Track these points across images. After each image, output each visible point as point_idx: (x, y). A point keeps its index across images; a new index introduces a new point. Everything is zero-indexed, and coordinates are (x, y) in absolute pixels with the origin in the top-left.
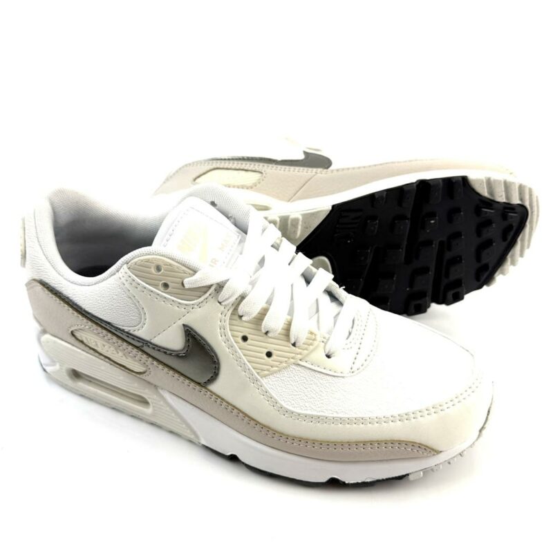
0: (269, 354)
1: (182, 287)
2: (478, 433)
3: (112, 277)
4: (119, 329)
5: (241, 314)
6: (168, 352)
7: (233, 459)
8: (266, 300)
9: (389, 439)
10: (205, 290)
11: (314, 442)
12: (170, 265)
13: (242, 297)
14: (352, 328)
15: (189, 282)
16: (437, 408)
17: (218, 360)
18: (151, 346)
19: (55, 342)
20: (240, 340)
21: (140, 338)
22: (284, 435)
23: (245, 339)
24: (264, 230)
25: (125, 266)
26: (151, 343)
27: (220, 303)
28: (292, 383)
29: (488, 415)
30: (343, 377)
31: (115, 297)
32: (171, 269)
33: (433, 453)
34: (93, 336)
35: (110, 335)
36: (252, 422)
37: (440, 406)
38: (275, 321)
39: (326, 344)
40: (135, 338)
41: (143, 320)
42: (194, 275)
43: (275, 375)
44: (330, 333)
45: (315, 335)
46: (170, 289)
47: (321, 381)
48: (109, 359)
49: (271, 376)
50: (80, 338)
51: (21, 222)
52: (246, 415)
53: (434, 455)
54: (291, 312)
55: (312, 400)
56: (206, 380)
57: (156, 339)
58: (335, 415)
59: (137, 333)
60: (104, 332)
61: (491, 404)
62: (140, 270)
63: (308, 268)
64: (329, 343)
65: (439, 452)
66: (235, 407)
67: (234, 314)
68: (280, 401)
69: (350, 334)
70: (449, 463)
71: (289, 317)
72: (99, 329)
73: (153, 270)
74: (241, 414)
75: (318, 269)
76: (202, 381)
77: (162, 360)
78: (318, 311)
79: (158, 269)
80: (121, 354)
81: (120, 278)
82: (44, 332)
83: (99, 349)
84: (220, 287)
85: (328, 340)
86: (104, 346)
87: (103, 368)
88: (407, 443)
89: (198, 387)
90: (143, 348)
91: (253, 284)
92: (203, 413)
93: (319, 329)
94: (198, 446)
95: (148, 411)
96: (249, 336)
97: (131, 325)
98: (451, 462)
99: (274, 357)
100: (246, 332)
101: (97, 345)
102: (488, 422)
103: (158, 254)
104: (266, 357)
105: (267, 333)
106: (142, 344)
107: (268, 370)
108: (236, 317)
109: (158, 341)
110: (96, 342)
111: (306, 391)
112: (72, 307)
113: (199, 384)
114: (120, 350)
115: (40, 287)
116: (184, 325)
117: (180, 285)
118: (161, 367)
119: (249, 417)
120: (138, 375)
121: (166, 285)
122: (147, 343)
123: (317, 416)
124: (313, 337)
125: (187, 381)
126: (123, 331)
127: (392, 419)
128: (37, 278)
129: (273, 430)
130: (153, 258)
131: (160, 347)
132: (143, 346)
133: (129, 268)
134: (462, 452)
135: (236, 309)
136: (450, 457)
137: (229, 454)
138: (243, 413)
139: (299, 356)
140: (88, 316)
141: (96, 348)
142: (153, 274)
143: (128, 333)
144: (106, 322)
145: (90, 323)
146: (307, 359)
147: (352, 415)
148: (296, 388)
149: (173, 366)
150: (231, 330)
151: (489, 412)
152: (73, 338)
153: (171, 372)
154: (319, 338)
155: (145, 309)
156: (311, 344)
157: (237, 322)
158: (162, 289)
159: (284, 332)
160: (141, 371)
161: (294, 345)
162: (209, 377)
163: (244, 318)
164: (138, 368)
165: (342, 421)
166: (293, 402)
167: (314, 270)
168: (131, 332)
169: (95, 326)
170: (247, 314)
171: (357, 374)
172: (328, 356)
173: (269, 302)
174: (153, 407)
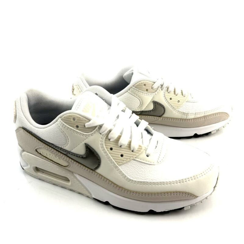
0: (122, 156)
1: (84, 127)
2: (213, 189)
3: (54, 124)
4: (57, 147)
5: (109, 138)
6: (78, 156)
7: (107, 203)
8: (120, 133)
9: (175, 191)
10: (94, 128)
11: (142, 193)
12: (79, 118)
13: (110, 131)
14: (157, 144)
15: (87, 125)
16: (195, 177)
17: (100, 158)
18: (71, 153)
19: (28, 155)
20: (109, 149)
21: (66, 150)
22: (129, 191)
23: (111, 149)
24: (118, 104)
25: (60, 119)
26: (71, 152)
27: (101, 134)
28: (132, 168)
29: (217, 180)
30: (154, 165)
31: (55, 132)
32: (79, 119)
33: (194, 197)
34: (46, 151)
35: (53, 149)
36: (115, 186)
37: (197, 176)
38: (124, 141)
39: (146, 151)
40: (64, 150)
41: (67, 142)
42: (89, 122)
43: (125, 165)
44: (148, 146)
45: (142, 147)
46: (79, 128)
47: (145, 167)
48: (52, 161)
49: (123, 165)
50: (39, 152)
51: (14, 103)
52: (112, 182)
53: (195, 198)
54: (131, 137)
55: (141, 175)
56: (95, 168)
57: (73, 150)
58: (151, 181)
59: (65, 148)
60: (51, 148)
61: (218, 175)
62: (66, 120)
63: (137, 120)
64: (147, 150)
65: (197, 197)
66: (107, 179)
67: (107, 139)
68: (127, 176)
69: (156, 147)
70: (201, 202)
71: (130, 140)
72: (48, 147)
73: (72, 120)
74: (110, 182)
75: (141, 120)
76: (93, 168)
77: (75, 160)
78: (142, 137)
79: (74, 119)
80: (57, 158)
81: (58, 124)
82: (23, 151)
83: (48, 157)
84: (101, 127)
85: (147, 149)
86: (50, 155)
87: (49, 165)
88: (183, 193)
89: (91, 171)
90: (67, 155)
91: (114, 125)
92: (93, 183)
93: (143, 144)
94: (91, 198)
95: (69, 184)
96: (113, 148)
97: (62, 144)
98: (202, 202)
99: (124, 157)
100: (112, 146)
101: (47, 155)
102: (217, 184)
103: (74, 113)
104: (120, 157)
105: (121, 146)
106: (67, 153)
107: (122, 162)
108: (108, 140)
109: (74, 151)
110: (47, 153)
111: (138, 171)
112: (36, 138)
113: (92, 169)
114: (57, 156)
115: (22, 130)
116: (85, 144)
117: (83, 126)
118: (75, 163)
119: (114, 183)
120: (65, 168)
121: (77, 127)
122: (69, 152)
123: (143, 182)
124: (141, 148)
125: (87, 168)
126: (59, 147)
127: (176, 182)
128: (21, 126)
129: (124, 189)
130: (72, 115)
131: (75, 154)
132: (67, 154)
133: (62, 120)
134: (207, 197)
135: (107, 136)
136: (201, 200)
137: (105, 201)
138: (111, 181)
139: (135, 156)
140: (44, 141)
141: (46, 156)
142: (72, 122)
143: (61, 148)
144: (51, 144)
145: (44, 145)
146: (138, 157)
147: (158, 181)
148: (134, 170)
149: (80, 162)
150: (105, 145)
151: (217, 179)
152: (37, 152)
153: (80, 165)
154: (143, 148)
155: (68, 137)
156: (140, 151)
157: (108, 142)
158: (76, 128)
159: (128, 146)
160: (66, 165)
161: (133, 151)
162: (96, 166)
163: (111, 140)
164: (65, 164)
165: (154, 183)
166: (133, 176)
167: (140, 120)
168: (62, 148)
169: (46, 146)
170: (112, 138)
171: (160, 164)
172: (148, 156)
173: (121, 133)
174: (72, 182)
